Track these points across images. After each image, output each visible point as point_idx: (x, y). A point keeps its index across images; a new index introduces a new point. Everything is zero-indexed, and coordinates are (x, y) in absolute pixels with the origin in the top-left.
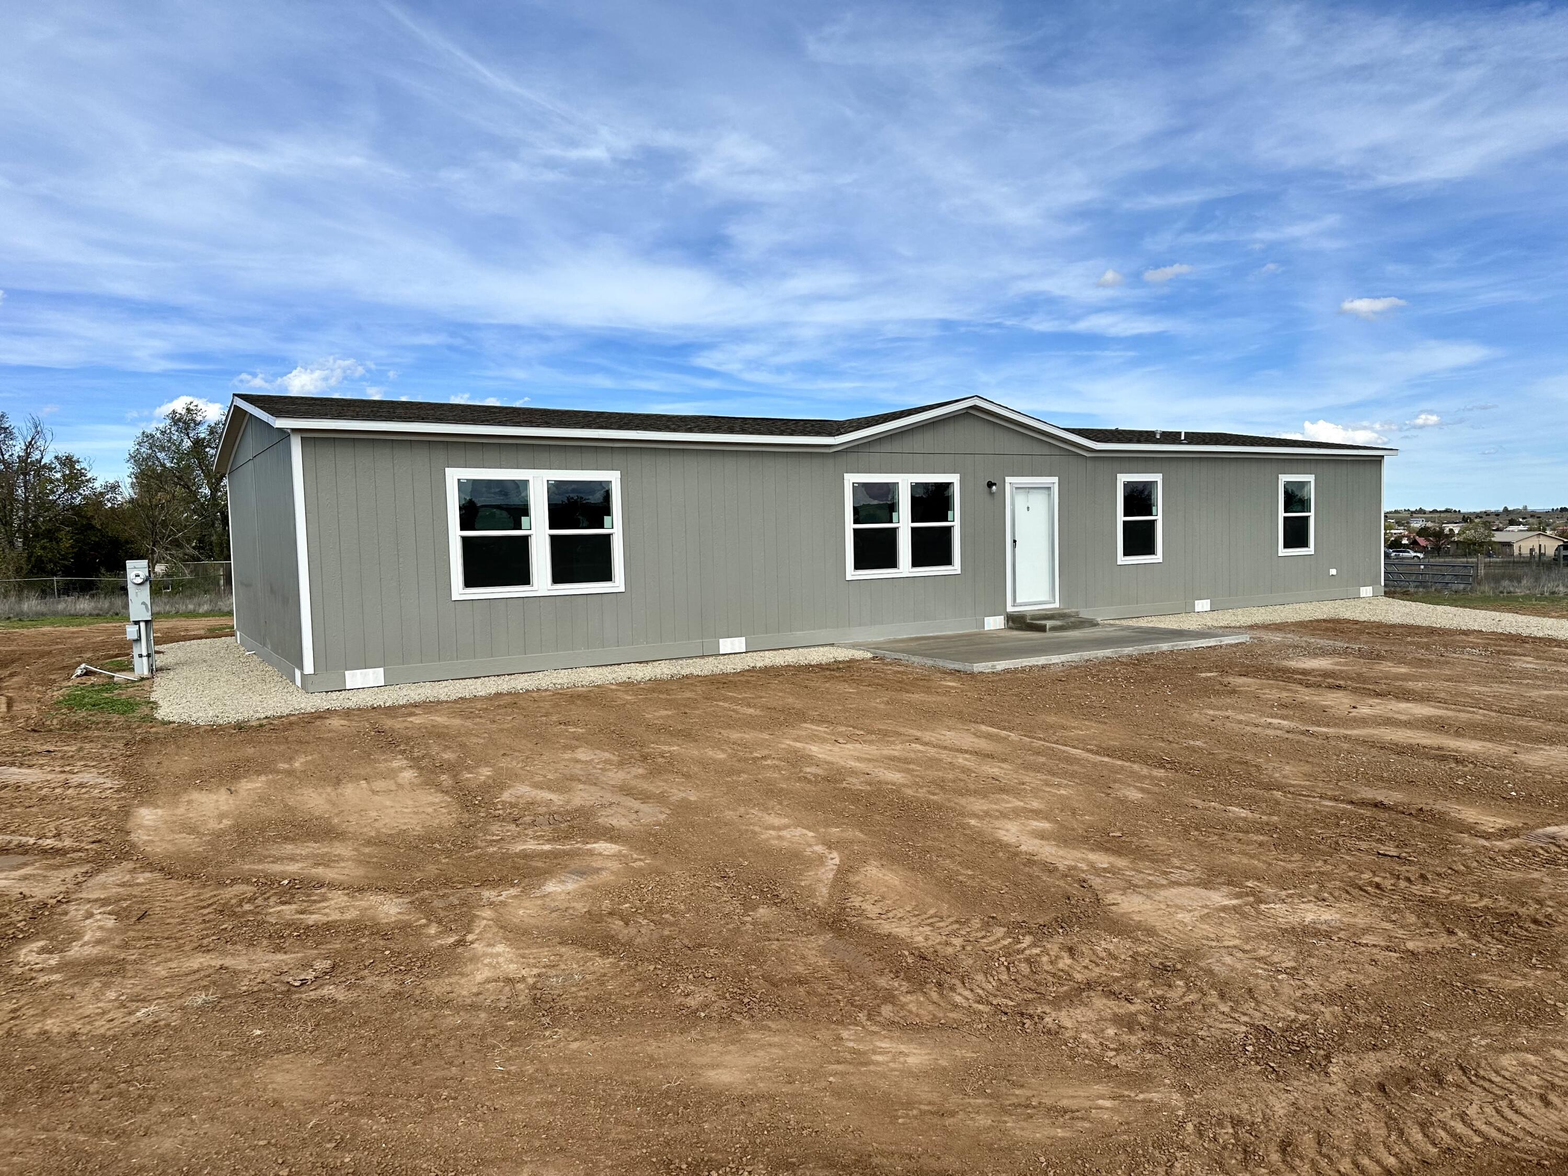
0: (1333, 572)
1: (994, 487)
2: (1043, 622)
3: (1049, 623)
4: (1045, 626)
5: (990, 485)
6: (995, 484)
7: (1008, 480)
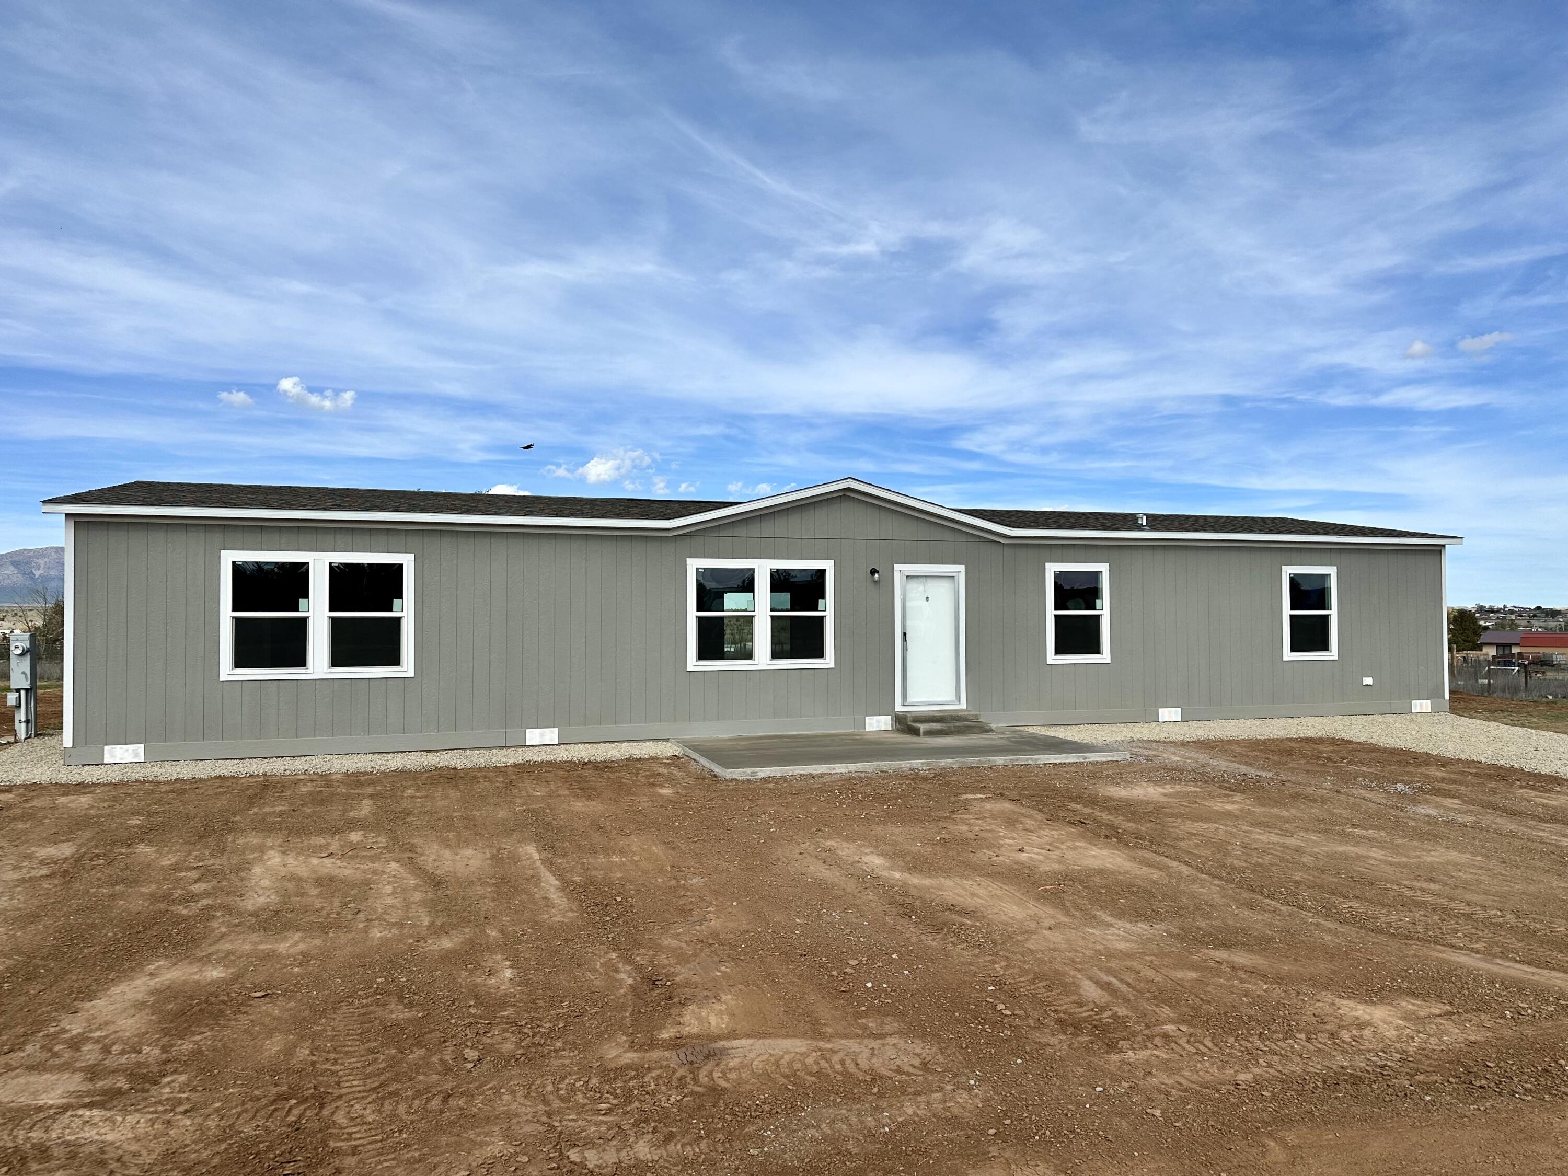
0: (1368, 681)
1: (876, 575)
2: (918, 725)
3: (923, 727)
4: (919, 729)
5: (873, 572)
6: (878, 572)
7: (897, 567)
